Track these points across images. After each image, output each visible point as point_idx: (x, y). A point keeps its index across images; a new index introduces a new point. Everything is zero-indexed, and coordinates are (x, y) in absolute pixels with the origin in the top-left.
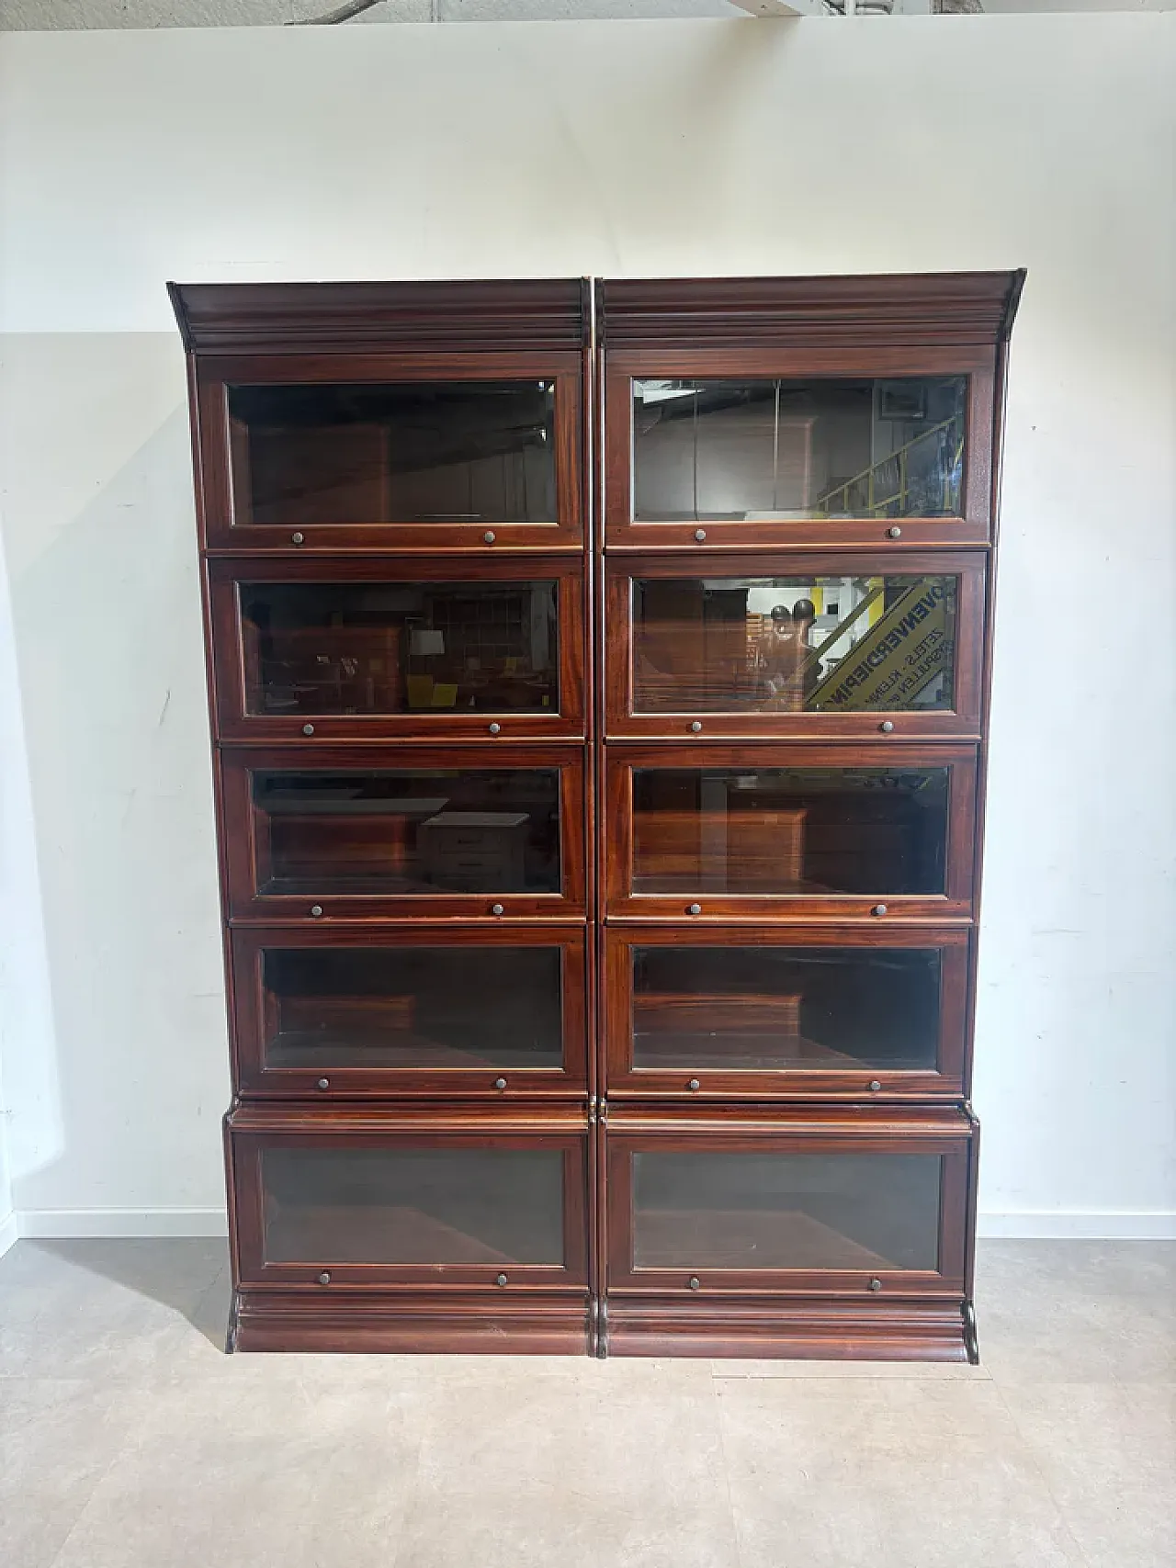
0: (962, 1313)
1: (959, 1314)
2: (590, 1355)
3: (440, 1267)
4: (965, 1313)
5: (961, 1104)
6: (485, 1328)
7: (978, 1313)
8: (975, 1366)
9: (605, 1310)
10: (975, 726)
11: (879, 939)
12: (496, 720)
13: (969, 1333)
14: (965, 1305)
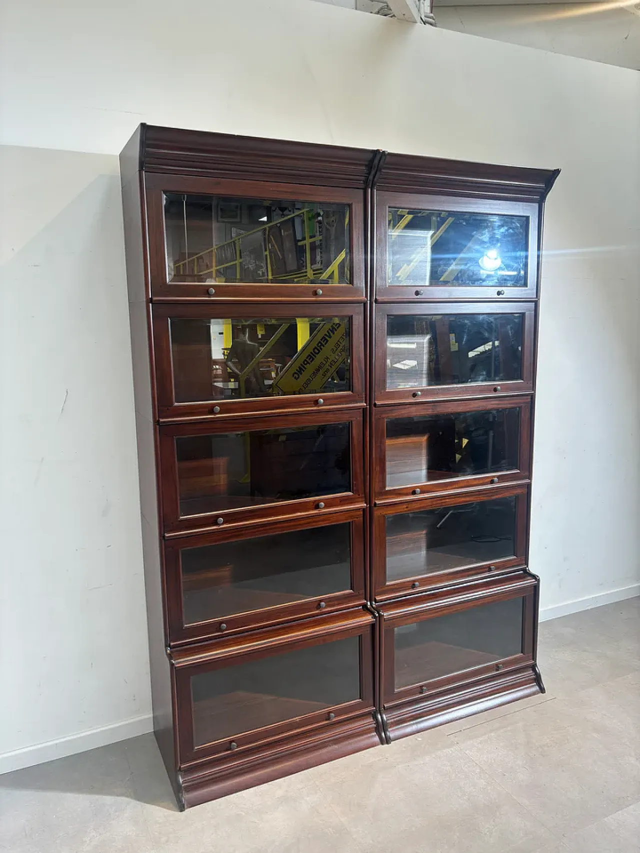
0: (533, 670)
1: (531, 672)
2: (382, 744)
3: (297, 719)
4: (534, 670)
5: (525, 570)
6: (326, 747)
7: (540, 668)
8: (544, 694)
9: (384, 717)
10: (531, 387)
11: (493, 496)
12: (320, 397)
13: (538, 680)
14: (533, 667)
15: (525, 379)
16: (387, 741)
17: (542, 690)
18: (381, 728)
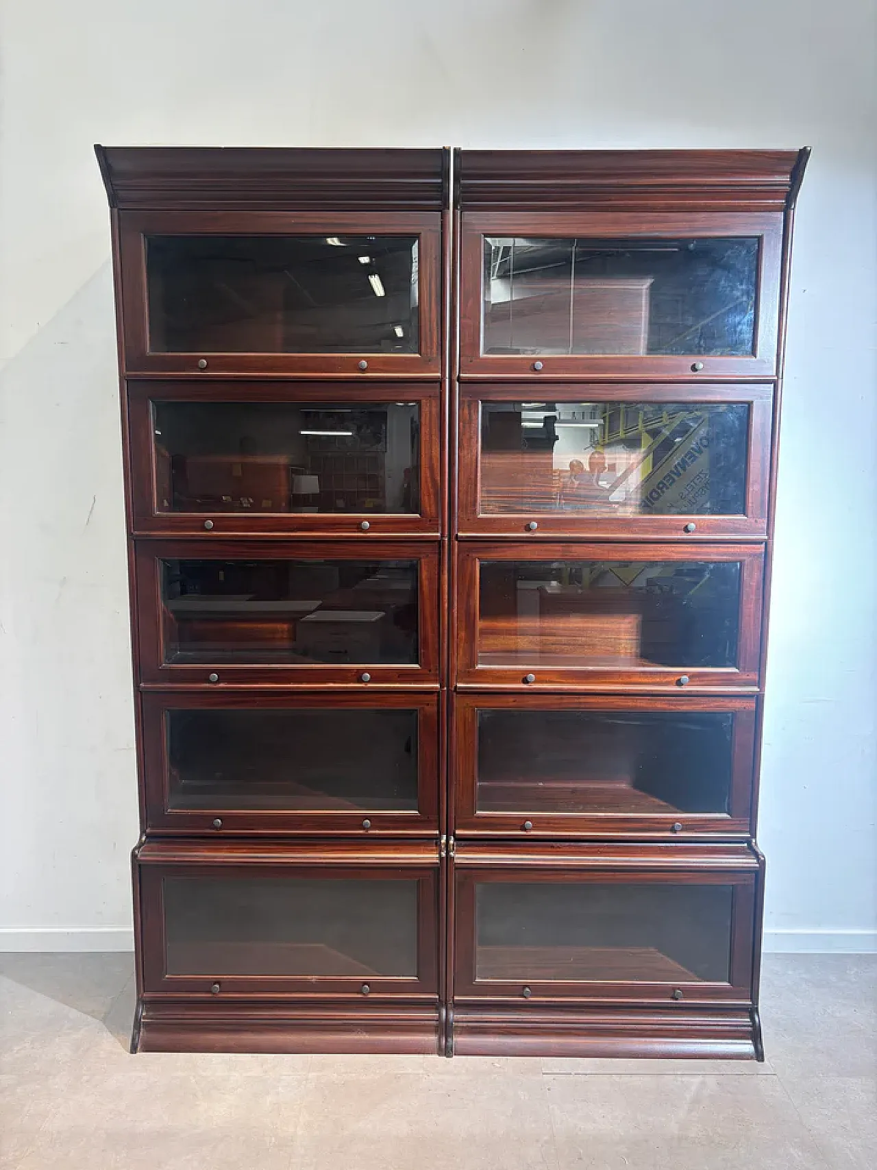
0: (750, 1018)
1: (747, 1019)
2: (438, 1054)
4: (752, 1019)
5: (749, 842)
6: (351, 1031)
7: (762, 1018)
8: (761, 1063)
9: (451, 1015)
10: (762, 528)
11: (682, 705)
12: (366, 519)
13: (755, 1035)
14: (752, 1011)
15: (750, 515)
16: (446, 1051)
17: (759, 1056)
18: (445, 1029)
